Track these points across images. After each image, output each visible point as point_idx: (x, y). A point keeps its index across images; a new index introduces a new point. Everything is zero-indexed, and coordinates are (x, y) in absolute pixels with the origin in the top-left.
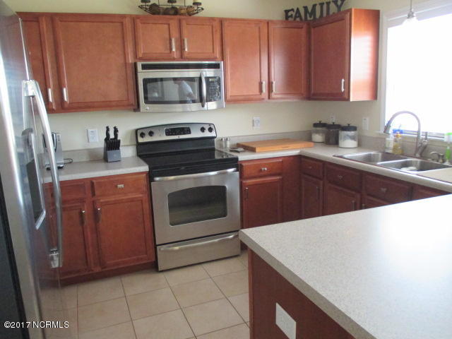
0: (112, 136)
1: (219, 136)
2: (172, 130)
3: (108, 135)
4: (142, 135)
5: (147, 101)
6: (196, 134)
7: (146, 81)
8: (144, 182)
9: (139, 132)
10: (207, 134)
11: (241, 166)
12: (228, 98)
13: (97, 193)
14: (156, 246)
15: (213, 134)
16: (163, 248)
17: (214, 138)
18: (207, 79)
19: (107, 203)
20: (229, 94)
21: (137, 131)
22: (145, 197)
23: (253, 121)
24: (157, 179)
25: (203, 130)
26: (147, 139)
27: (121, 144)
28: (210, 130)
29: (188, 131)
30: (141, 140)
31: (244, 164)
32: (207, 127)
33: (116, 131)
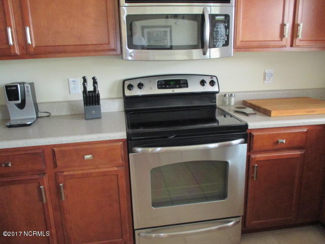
0: (90, 88)
1: (223, 90)
2: (165, 83)
3: (85, 88)
4: (130, 87)
5: (131, 46)
6: (194, 87)
9: (127, 83)
10: (208, 88)
11: (251, 136)
12: (238, 44)
13: (59, 163)
14: (134, 230)
15: (215, 89)
16: (143, 233)
17: (214, 93)
18: (212, 17)
20: (240, 38)
21: (124, 81)
22: (121, 171)
23: (265, 74)
24: (139, 149)
25: (203, 83)
26: (137, 92)
27: (101, 97)
28: (212, 83)
29: (185, 84)
30: (128, 93)
31: (254, 134)
32: (208, 80)
33: (95, 82)
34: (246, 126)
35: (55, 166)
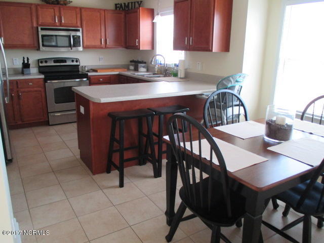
0: (26, 62)
1: (81, 65)
2: (57, 60)
3: (24, 61)
4: (42, 62)
5: (43, 45)
6: (69, 63)
7: (43, 36)
8: (42, 82)
9: (40, 61)
10: (75, 63)
11: (90, 78)
12: (85, 46)
13: (19, 87)
14: (48, 113)
15: (78, 64)
16: (52, 114)
17: (78, 65)
18: (73, 36)
19: (24, 92)
20: (85, 44)
21: (38, 60)
22: (42, 90)
23: (100, 59)
24: (49, 81)
25: (73, 61)
26: (44, 64)
27: (31, 66)
28: (77, 61)
29: (65, 61)
30: (41, 65)
31: (91, 77)
32: (75, 60)
33: (28, 59)
34: (87, 74)
35: (18, 87)
